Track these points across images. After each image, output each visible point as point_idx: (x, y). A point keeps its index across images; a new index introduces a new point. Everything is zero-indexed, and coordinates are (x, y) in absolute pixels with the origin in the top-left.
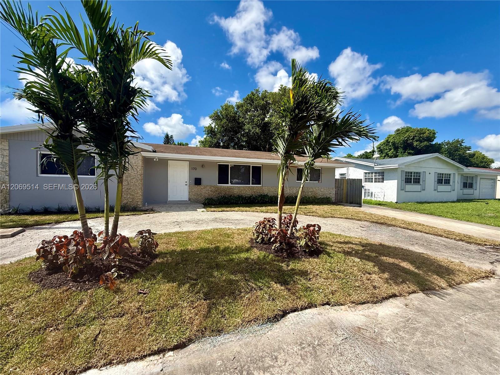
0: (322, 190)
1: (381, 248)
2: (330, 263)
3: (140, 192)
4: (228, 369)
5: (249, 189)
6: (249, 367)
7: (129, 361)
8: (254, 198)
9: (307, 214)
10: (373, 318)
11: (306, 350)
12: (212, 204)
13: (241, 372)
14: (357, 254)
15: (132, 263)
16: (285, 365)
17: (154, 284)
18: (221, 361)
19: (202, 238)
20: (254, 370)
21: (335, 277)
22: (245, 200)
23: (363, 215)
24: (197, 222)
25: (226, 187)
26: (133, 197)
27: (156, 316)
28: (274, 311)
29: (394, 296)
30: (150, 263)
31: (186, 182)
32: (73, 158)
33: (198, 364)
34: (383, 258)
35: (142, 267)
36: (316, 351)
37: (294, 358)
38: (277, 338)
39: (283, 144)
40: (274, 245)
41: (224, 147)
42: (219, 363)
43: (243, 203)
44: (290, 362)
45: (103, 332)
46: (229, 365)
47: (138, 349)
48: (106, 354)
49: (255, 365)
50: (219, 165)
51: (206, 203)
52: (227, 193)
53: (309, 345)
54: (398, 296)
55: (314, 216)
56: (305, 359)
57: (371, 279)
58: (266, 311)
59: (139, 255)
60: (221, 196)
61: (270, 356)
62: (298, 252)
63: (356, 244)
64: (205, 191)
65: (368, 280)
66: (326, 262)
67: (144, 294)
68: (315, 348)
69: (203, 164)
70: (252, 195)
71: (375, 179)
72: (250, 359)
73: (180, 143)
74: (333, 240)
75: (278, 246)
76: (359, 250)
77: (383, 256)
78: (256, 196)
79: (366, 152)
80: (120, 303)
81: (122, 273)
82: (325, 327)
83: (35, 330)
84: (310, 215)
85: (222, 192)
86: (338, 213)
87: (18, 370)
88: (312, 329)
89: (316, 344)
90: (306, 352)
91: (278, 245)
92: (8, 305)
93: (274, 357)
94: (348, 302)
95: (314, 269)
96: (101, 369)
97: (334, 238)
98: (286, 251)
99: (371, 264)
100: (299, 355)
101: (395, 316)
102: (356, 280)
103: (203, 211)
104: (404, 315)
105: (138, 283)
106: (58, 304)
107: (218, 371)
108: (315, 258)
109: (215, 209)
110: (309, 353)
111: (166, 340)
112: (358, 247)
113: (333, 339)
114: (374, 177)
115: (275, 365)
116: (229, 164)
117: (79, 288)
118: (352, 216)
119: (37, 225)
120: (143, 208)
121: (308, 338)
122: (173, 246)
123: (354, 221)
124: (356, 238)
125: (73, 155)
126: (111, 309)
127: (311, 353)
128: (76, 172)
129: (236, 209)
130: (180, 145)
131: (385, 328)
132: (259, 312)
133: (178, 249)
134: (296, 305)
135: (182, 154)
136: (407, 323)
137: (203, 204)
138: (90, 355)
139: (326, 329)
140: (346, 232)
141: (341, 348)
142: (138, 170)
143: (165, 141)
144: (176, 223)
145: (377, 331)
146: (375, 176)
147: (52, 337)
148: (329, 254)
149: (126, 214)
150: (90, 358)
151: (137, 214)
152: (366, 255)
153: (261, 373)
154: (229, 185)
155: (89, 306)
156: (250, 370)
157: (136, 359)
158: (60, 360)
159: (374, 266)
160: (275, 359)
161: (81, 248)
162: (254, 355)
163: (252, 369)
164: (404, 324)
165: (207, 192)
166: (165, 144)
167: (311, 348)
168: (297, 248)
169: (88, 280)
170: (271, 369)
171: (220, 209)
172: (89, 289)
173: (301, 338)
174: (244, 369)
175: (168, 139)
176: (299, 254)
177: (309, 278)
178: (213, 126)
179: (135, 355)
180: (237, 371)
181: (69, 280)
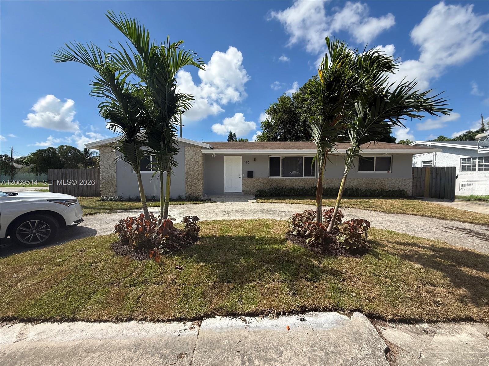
0: (393, 181)
1: (465, 255)
2: (375, 265)
3: (201, 184)
4: (232, 350)
5: (302, 181)
6: (251, 354)
7: (158, 321)
8: (307, 190)
9: (368, 208)
10: (423, 340)
11: (316, 353)
12: (263, 196)
13: (242, 356)
14: (419, 259)
15: (177, 243)
16: (288, 362)
17: (189, 262)
18: (227, 341)
19: (242, 227)
20: (255, 358)
21: (378, 282)
22: (297, 192)
23: (450, 213)
24: (245, 212)
25: (278, 179)
26: (196, 188)
27: (184, 289)
28: (292, 305)
29: (469, 320)
30: (191, 244)
31: (240, 175)
32: (136, 157)
33: (208, 338)
34: (462, 269)
35: (184, 247)
36: (328, 358)
37: (300, 358)
38: (288, 334)
39: (318, 131)
40: (309, 239)
41: (281, 140)
42: (225, 342)
43: (295, 195)
44: (295, 361)
45: (145, 294)
46: (233, 346)
47: (166, 313)
48: (143, 311)
49: (258, 354)
50: (271, 158)
51: (257, 195)
52: (279, 185)
53: (322, 350)
54: (476, 321)
55: (377, 211)
56: (312, 363)
57: (434, 292)
58: (282, 304)
59: (184, 237)
60: (273, 188)
61: (275, 349)
62: (336, 249)
63: (423, 247)
64: (257, 183)
65: (429, 292)
66: (370, 264)
67: (180, 269)
68: (329, 354)
69: (255, 158)
70: (305, 187)
71: (479, 166)
72: (254, 346)
73: (240, 139)
74: (391, 240)
75: (313, 241)
76: (425, 255)
77: (463, 267)
78: (309, 188)
79: (470, 132)
80: (161, 273)
81: (168, 250)
82: (348, 336)
83: (106, 283)
84: (372, 210)
85: (274, 184)
86: (412, 209)
87: (92, 309)
88: (331, 333)
89: (330, 351)
90: (316, 356)
91: (313, 239)
92: (95, 263)
93: (279, 351)
94: (389, 314)
95: (352, 269)
96: (139, 322)
97: (393, 237)
98: (322, 246)
99: (439, 274)
100: (307, 357)
101: (462, 345)
102: (409, 291)
103: (253, 202)
104: (480, 347)
105: (177, 260)
106: (122, 267)
107: (223, 349)
108: (356, 258)
109: (265, 201)
110: (319, 358)
111: (188, 311)
112: (425, 251)
113: (354, 350)
114: (477, 164)
115: (278, 359)
116: (281, 156)
117: (137, 258)
118: (432, 213)
119: (130, 209)
120: (204, 198)
121: (323, 342)
122: (215, 231)
123: (434, 220)
124: (429, 240)
125: (136, 155)
126: (154, 277)
127: (321, 359)
128: (139, 169)
129: (286, 201)
130: (241, 141)
131: (439, 357)
132: (275, 304)
133: (218, 235)
134: (318, 304)
135: (235, 149)
136: (480, 359)
137: (255, 195)
138: (133, 309)
139: (348, 338)
140: (418, 232)
141: (361, 363)
142: (199, 165)
143: (229, 139)
144: (226, 212)
145: (424, 357)
146: (479, 162)
147: (114, 290)
148: (377, 255)
149: (190, 203)
150: (133, 312)
151: (198, 203)
152: (435, 262)
153: (261, 363)
154: (281, 177)
155: (140, 273)
156: (251, 356)
157: (163, 321)
158: (115, 308)
159: (444, 277)
160: (280, 353)
161: (140, 227)
162: (259, 344)
163: (254, 356)
164: (474, 359)
165: (259, 184)
166: (229, 141)
167: (323, 354)
168: (336, 245)
169: (144, 252)
170: (273, 363)
171: (270, 201)
172: (144, 259)
173: (314, 340)
174: (246, 354)
175: (231, 137)
176: (338, 251)
177: (342, 278)
178: (270, 120)
179: (163, 317)
180: (239, 355)
181: (133, 251)
